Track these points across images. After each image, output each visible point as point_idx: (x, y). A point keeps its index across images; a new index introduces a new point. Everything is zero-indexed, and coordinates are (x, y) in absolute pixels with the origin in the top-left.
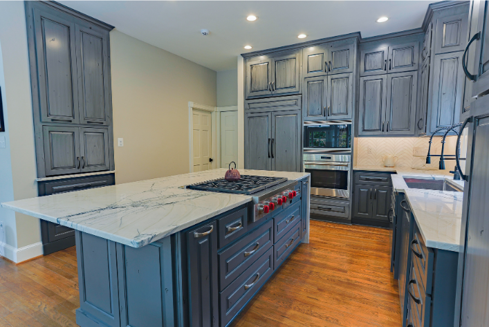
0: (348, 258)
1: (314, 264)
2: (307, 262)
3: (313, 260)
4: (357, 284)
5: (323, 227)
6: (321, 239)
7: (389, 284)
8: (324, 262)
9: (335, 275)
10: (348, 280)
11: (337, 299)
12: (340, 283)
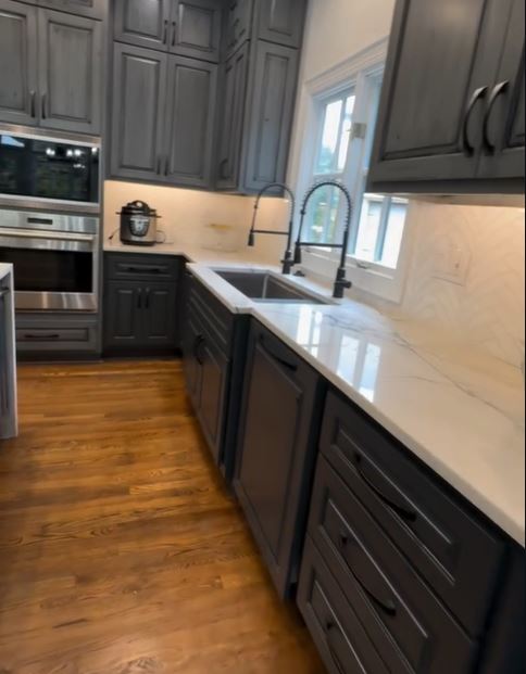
0: (121, 450)
1: (47, 499)
2: (28, 499)
3: (41, 486)
4: (158, 515)
5: (44, 380)
6: (47, 415)
7: (211, 487)
8: (69, 483)
9: (108, 509)
10: (137, 512)
11: (132, 588)
12: (125, 530)
